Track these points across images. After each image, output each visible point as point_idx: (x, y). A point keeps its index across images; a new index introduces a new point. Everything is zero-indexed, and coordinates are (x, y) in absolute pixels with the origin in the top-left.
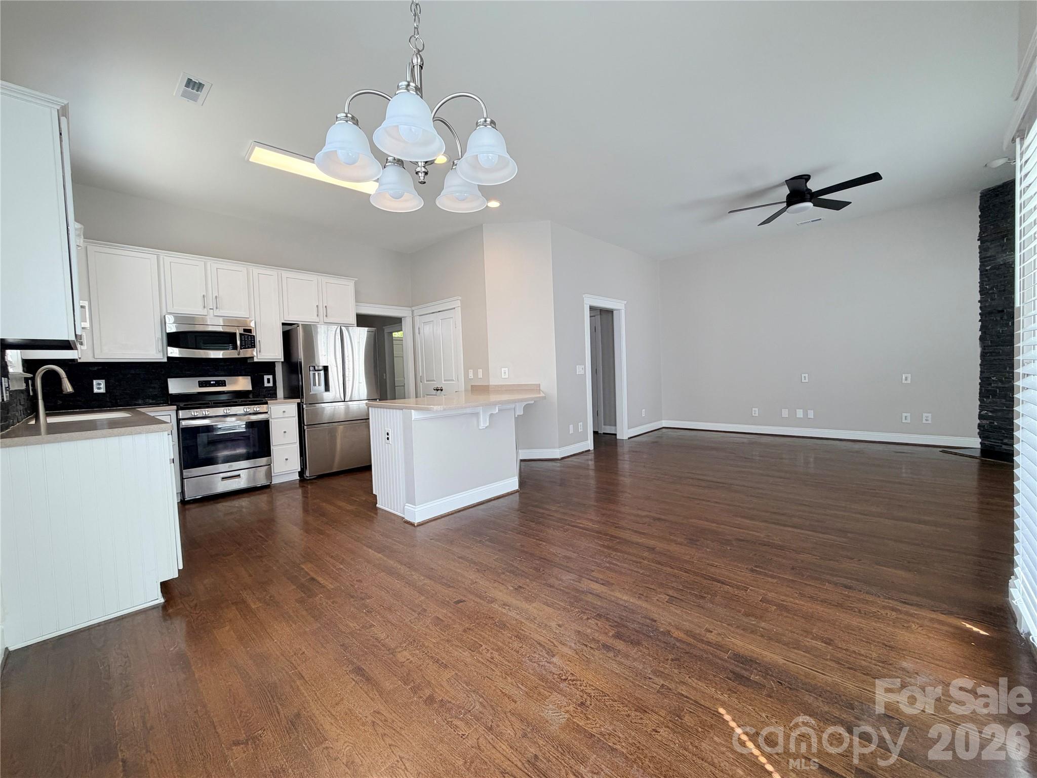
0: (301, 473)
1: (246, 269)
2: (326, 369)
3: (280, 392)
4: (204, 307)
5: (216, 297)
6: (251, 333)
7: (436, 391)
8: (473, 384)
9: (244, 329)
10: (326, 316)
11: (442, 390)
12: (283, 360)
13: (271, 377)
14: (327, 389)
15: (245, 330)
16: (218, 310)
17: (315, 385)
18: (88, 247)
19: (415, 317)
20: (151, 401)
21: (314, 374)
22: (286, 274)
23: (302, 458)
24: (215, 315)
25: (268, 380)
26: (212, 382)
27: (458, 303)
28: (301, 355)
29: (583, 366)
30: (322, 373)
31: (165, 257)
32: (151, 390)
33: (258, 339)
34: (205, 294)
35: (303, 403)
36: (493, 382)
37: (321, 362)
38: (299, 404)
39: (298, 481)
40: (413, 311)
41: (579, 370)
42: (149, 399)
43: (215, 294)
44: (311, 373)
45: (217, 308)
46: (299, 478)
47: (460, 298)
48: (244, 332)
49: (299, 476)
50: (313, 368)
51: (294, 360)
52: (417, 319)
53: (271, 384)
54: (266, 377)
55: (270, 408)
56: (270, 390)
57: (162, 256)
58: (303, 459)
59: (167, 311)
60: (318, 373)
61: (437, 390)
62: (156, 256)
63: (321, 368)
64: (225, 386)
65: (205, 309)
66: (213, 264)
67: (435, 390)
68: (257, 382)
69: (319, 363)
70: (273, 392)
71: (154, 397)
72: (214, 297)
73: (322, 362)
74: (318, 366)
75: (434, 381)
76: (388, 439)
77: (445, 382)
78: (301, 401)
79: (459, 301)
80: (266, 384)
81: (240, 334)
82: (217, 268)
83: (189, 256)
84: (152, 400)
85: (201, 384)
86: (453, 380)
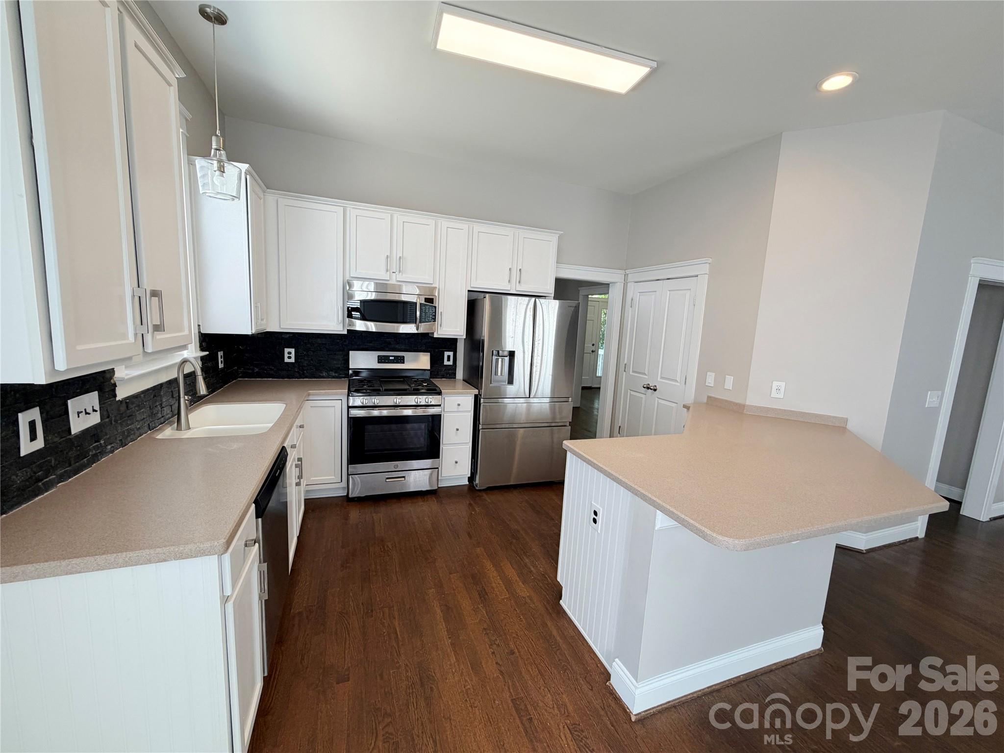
0: (471, 479)
1: (434, 221)
2: (512, 354)
3: (460, 374)
4: (387, 271)
5: (400, 257)
6: (433, 303)
7: (646, 389)
8: (710, 395)
9: (425, 299)
10: (519, 283)
11: (655, 390)
12: (465, 337)
13: (451, 354)
14: (511, 381)
15: (427, 300)
16: (401, 274)
17: (496, 374)
18: (279, 200)
19: (629, 284)
20: (334, 374)
21: (497, 360)
22: (479, 227)
23: (473, 460)
24: (397, 280)
25: (449, 357)
26: (391, 358)
27: (706, 268)
28: (485, 332)
29: (940, 393)
30: (507, 359)
31: (351, 210)
32: (335, 362)
33: (440, 310)
34: (389, 255)
35: (481, 395)
36: (753, 400)
37: (507, 347)
38: (476, 396)
39: (466, 488)
40: (626, 275)
41: (931, 399)
42: (332, 371)
43: (400, 255)
44: (494, 358)
45: (400, 271)
46: (468, 483)
47: (710, 260)
48: (425, 302)
49: (468, 481)
50: (497, 352)
51: (477, 337)
52: (631, 286)
53: (451, 363)
54: (446, 354)
55: (444, 399)
56: (449, 370)
57: (348, 209)
58: (474, 462)
59: (350, 275)
60: (502, 359)
61: (648, 388)
62: (342, 208)
63: (506, 353)
64: (403, 363)
65: (388, 273)
66: (400, 216)
67: (644, 387)
68: (436, 360)
69: (506, 347)
70: (453, 371)
71: (337, 370)
72: (398, 258)
73: (509, 347)
74: (503, 351)
75: (645, 374)
76: (595, 521)
77: (662, 380)
78: (479, 392)
79: (708, 265)
80: (446, 363)
81: (421, 304)
82: (404, 222)
83: (376, 208)
84: (335, 372)
85: (381, 360)
86: (676, 381)
